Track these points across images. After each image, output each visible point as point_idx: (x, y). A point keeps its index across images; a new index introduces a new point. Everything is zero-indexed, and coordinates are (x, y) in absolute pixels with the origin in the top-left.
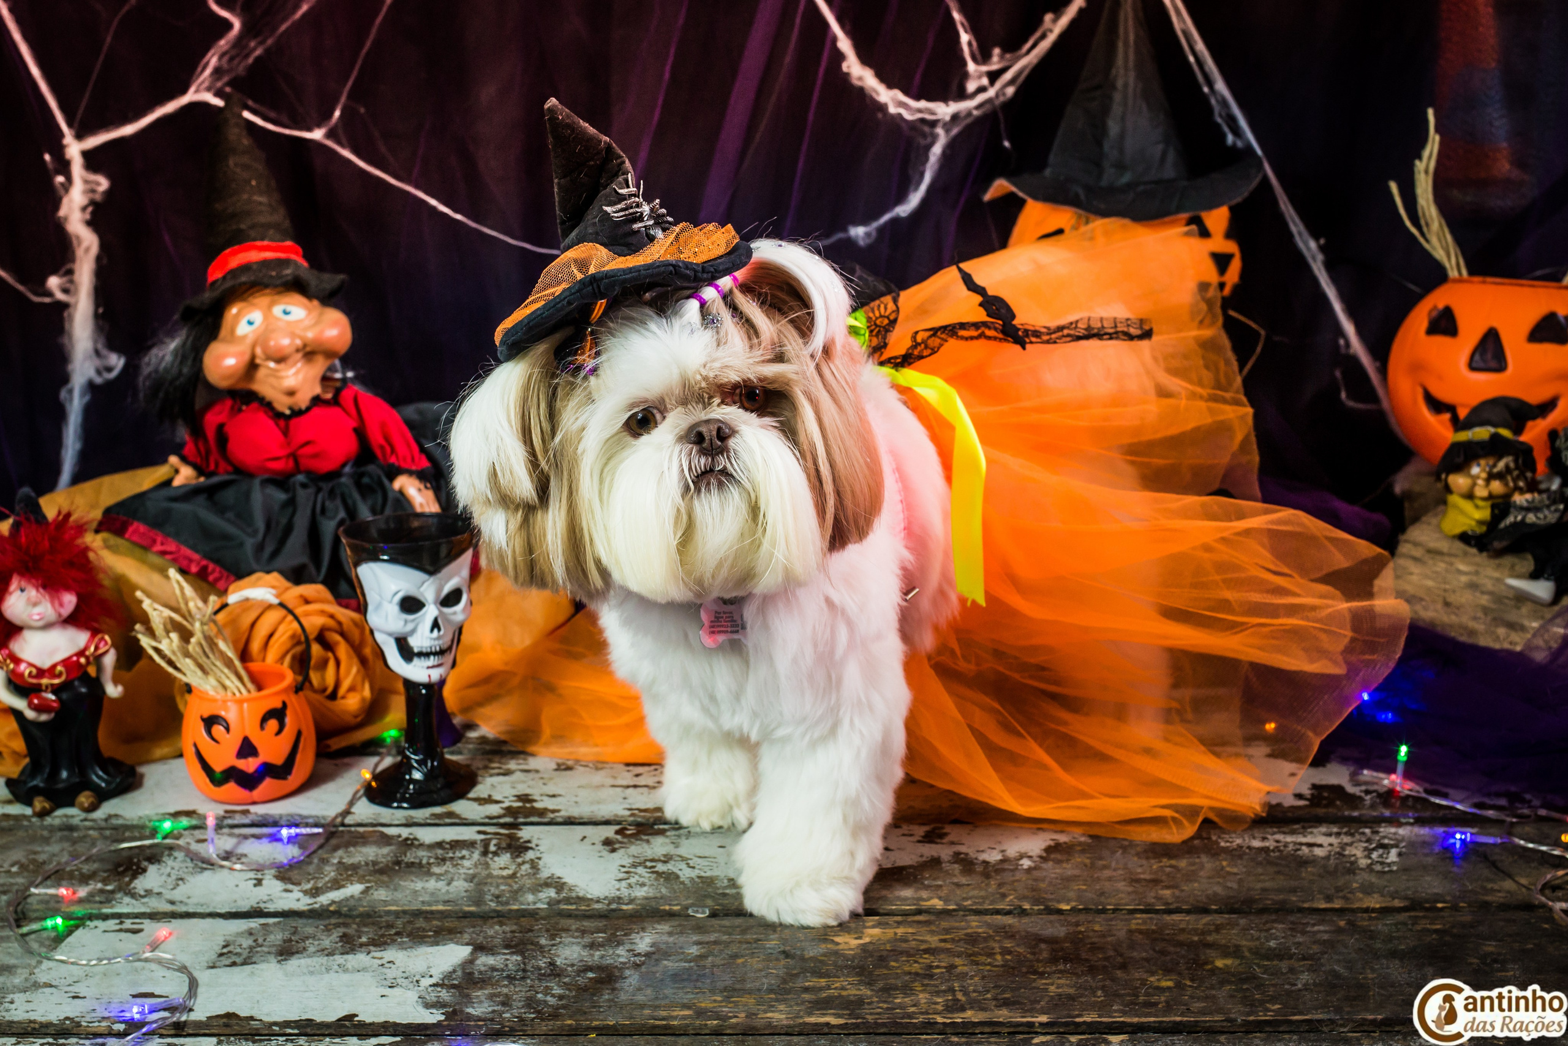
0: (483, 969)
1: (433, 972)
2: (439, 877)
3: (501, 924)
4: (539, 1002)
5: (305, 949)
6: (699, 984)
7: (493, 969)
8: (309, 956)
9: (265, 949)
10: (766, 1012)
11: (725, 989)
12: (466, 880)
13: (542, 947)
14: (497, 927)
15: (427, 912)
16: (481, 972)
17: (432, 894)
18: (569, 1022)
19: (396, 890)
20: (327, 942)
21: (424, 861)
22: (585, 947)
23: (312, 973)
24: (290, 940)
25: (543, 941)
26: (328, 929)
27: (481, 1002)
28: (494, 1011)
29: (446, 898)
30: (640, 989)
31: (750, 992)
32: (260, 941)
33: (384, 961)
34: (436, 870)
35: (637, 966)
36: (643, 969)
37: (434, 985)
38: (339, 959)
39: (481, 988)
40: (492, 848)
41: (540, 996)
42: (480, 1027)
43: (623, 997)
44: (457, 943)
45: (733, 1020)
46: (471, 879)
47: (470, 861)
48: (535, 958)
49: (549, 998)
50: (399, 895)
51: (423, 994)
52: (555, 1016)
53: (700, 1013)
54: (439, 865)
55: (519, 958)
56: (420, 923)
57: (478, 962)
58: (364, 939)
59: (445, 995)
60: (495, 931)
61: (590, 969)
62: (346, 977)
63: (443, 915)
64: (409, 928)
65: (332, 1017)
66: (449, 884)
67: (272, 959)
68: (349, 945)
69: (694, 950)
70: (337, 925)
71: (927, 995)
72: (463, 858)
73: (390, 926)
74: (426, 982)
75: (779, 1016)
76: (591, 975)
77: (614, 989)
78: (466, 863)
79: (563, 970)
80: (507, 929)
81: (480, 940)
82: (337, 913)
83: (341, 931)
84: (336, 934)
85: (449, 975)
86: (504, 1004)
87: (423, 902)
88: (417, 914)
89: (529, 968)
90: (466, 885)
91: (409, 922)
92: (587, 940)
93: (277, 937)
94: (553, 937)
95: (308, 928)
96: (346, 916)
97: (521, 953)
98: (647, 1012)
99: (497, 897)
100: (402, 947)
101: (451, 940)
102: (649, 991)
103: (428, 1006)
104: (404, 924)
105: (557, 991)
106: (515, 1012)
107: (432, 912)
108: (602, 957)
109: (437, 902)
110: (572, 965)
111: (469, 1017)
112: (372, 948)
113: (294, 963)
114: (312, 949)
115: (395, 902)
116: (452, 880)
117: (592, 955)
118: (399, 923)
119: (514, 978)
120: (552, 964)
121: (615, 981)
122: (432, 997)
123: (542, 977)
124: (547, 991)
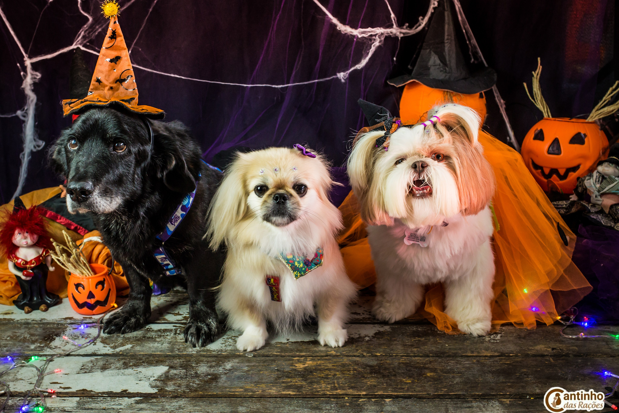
0: (172, 374)
1: (155, 375)
2: (158, 342)
3: (179, 359)
4: (191, 386)
5: (110, 367)
6: (247, 380)
7: (176, 375)
8: (112, 370)
9: (97, 367)
10: (268, 390)
11: (255, 382)
12: (168, 343)
13: (193, 367)
14: (178, 360)
15: (154, 355)
16: (171, 376)
17: (156, 348)
18: (201, 393)
19: (143, 347)
20: (118, 365)
21: (154, 337)
22: (208, 367)
23: (112, 376)
24: (106, 364)
25: (194, 365)
26: (119, 360)
27: (171, 386)
28: (175, 389)
29: (161, 350)
30: (226, 382)
31: (264, 383)
32: (95, 364)
33: (138, 372)
34: (158, 340)
35: (225, 374)
36: (228, 375)
37: (155, 380)
38: (122, 371)
39: (171, 381)
40: (178, 332)
41: (191, 384)
42: (170, 394)
43: (220, 384)
44: (163, 365)
45: (257, 393)
46: (170, 343)
47: (170, 336)
48: (191, 371)
49: (194, 385)
50: (144, 348)
51: (151, 383)
52: (196, 391)
53: (246, 390)
54: (159, 338)
55: (185, 371)
56: (151, 358)
57: (171, 372)
58: (131, 364)
59: (158, 383)
60: (177, 361)
61: (209, 375)
62: (124, 377)
63: (159, 356)
64: (147, 360)
65: (119, 391)
66: (162, 345)
67: (99, 371)
68: (126, 366)
69: (246, 369)
70: (122, 359)
71: (325, 385)
72: (167, 335)
73: (140, 359)
74: (152, 379)
75: (273, 391)
76: (209, 377)
77: (217, 382)
78: (168, 337)
79: (200, 375)
80: (182, 361)
81: (172, 364)
82: (122, 355)
83: (123, 361)
84: (121, 362)
85: (160, 377)
86: (178, 386)
87: (152, 351)
88: (151, 355)
89: (188, 374)
90: (168, 345)
91: (147, 358)
92: (209, 364)
93: (101, 363)
94: (197, 364)
95: (112, 360)
96: (125, 356)
97: (186, 369)
98: (228, 389)
99: (179, 349)
100: (145, 367)
101: (162, 364)
102: (229, 383)
103: (152, 387)
104: (145, 358)
105: (197, 382)
106: (182, 389)
107: (156, 355)
108: (214, 371)
109: (157, 351)
110: (203, 373)
111: (166, 391)
112: (134, 367)
113: (107, 372)
114: (113, 367)
115: (143, 351)
116: (163, 343)
117: (210, 370)
118: (144, 358)
119: (183, 378)
120: (196, 373)
121: (218, 379)
122: (154, 384)
123: (193, 377)
124: (194, 382)
